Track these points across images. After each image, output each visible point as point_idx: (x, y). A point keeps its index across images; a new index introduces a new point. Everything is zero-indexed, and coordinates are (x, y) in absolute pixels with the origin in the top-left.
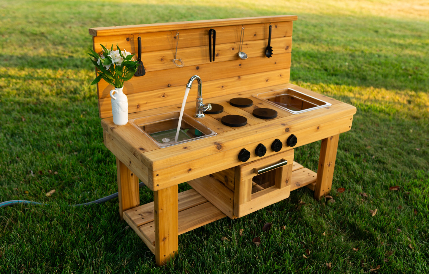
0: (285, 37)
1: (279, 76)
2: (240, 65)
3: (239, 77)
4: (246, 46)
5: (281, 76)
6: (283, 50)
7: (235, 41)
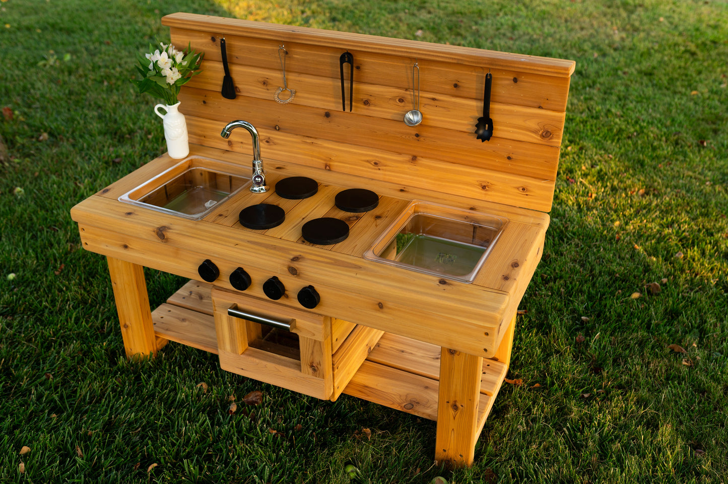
0: (540, 107)
1: (518, 188)
2: (417, 135)
3: (414, 158)
4: (432, 102)
5: (523, 189)
6: (536, 138)
7: (407, 87)
